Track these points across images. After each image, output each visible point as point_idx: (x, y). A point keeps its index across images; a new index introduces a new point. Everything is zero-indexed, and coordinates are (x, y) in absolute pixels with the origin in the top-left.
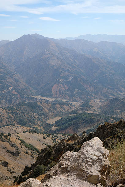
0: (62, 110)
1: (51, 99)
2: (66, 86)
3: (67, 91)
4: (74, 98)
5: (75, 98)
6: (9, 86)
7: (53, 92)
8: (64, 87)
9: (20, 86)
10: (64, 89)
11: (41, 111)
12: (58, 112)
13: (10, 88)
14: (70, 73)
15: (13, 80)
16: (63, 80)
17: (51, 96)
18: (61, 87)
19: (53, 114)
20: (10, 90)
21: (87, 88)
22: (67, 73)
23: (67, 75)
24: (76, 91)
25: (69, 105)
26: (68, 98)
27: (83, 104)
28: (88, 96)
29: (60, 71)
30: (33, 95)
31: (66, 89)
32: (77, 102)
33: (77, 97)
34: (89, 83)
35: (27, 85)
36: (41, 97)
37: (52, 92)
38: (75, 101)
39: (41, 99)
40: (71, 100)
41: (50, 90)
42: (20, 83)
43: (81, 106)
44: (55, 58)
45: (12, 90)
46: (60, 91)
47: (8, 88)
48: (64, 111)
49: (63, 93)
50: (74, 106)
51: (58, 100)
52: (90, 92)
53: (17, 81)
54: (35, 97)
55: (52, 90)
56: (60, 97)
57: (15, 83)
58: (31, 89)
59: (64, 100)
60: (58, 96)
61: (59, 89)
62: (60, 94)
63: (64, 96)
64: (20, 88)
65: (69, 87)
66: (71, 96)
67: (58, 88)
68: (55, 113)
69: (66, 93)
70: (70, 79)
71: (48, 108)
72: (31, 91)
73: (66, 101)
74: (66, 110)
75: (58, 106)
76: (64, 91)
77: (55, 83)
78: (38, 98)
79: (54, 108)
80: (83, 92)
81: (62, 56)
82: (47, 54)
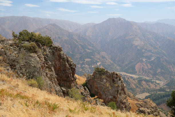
0: (147, 86)
1: (135, 76)
2: (149, 65)
3: (150, 70)
4: (157, 76)
5: (159, 77)
6: (97, 61)
7: (137, 70)
8: (147, 66)
9: (107, 62)
10: (147, 67)
11: (128, 85)
12: (144, 88)
13: (98, 64)
14: (152, 53)
15: (101, 57)
16: (146, 59)
17: (134, 73)
18: (144, 66)
19: (139, 90)
20: (98, 65)
21: (170, 68)
22: (150, 54)
23: (150, 55)
24: (159, 70)
25: (154, 83)
26: (151, 76)
27: (169, 83)
28: (172, 76)
29: (144, 51)
30: (118, 72)
31: (149, 68)
32: (160, 80)
33: (160, 76)
34: (172, 64)
35: (112, 62)
36: (125, 74)
37: (135, 70)
38: (158, 79)
39: (126, 75)
40: (155, 79)
41: (133, 68)
42: (107, 59)
43: (166, 85)
44: (138, 39)
45: (100, 65)
46: (143, 69)
47: (97, 63)
48: (150, 88)
49: (146, 71)
50: (159, 84)
51: (142, 78)
52: (173, 72)
53: (103, 57)
54: (120, 73)
55: (136, 68)
56: (143, 75)
57: (103, 59)
58: (116, 65)
59: (147, 78)
60: (141, 73)
61: (143, 67)
62: (143, 72)
63: (147, 74)
64: (106, 64)
65: (152, 66)
66: (155, 74)
67: (141, 67)
68: (141, 89)
69: (149, 72)
70: (153, 59)
71: (135, 84)
72: (116, 67)
73: (149, 79)
74: (152, 87)
75: (144, 82)
76: (147, 69)
77: (138, 62)
78: (123, 74)
79: (140, 84)
80: (166, 71)
81: (145, 38)
82: (131, 36)
